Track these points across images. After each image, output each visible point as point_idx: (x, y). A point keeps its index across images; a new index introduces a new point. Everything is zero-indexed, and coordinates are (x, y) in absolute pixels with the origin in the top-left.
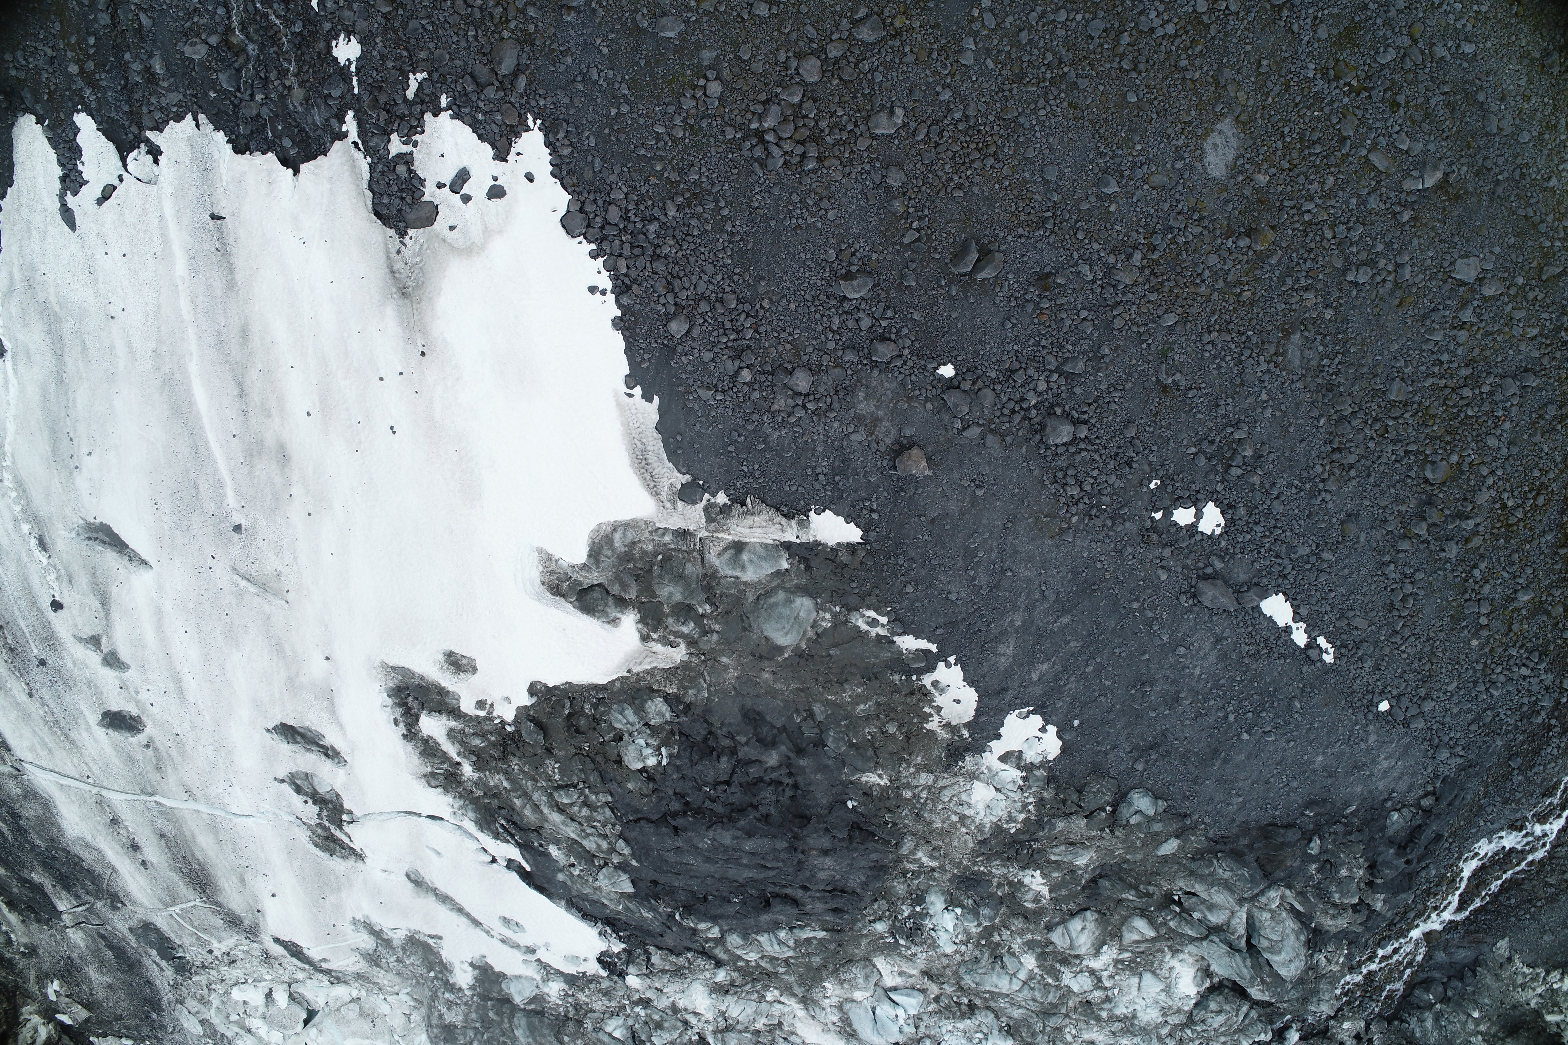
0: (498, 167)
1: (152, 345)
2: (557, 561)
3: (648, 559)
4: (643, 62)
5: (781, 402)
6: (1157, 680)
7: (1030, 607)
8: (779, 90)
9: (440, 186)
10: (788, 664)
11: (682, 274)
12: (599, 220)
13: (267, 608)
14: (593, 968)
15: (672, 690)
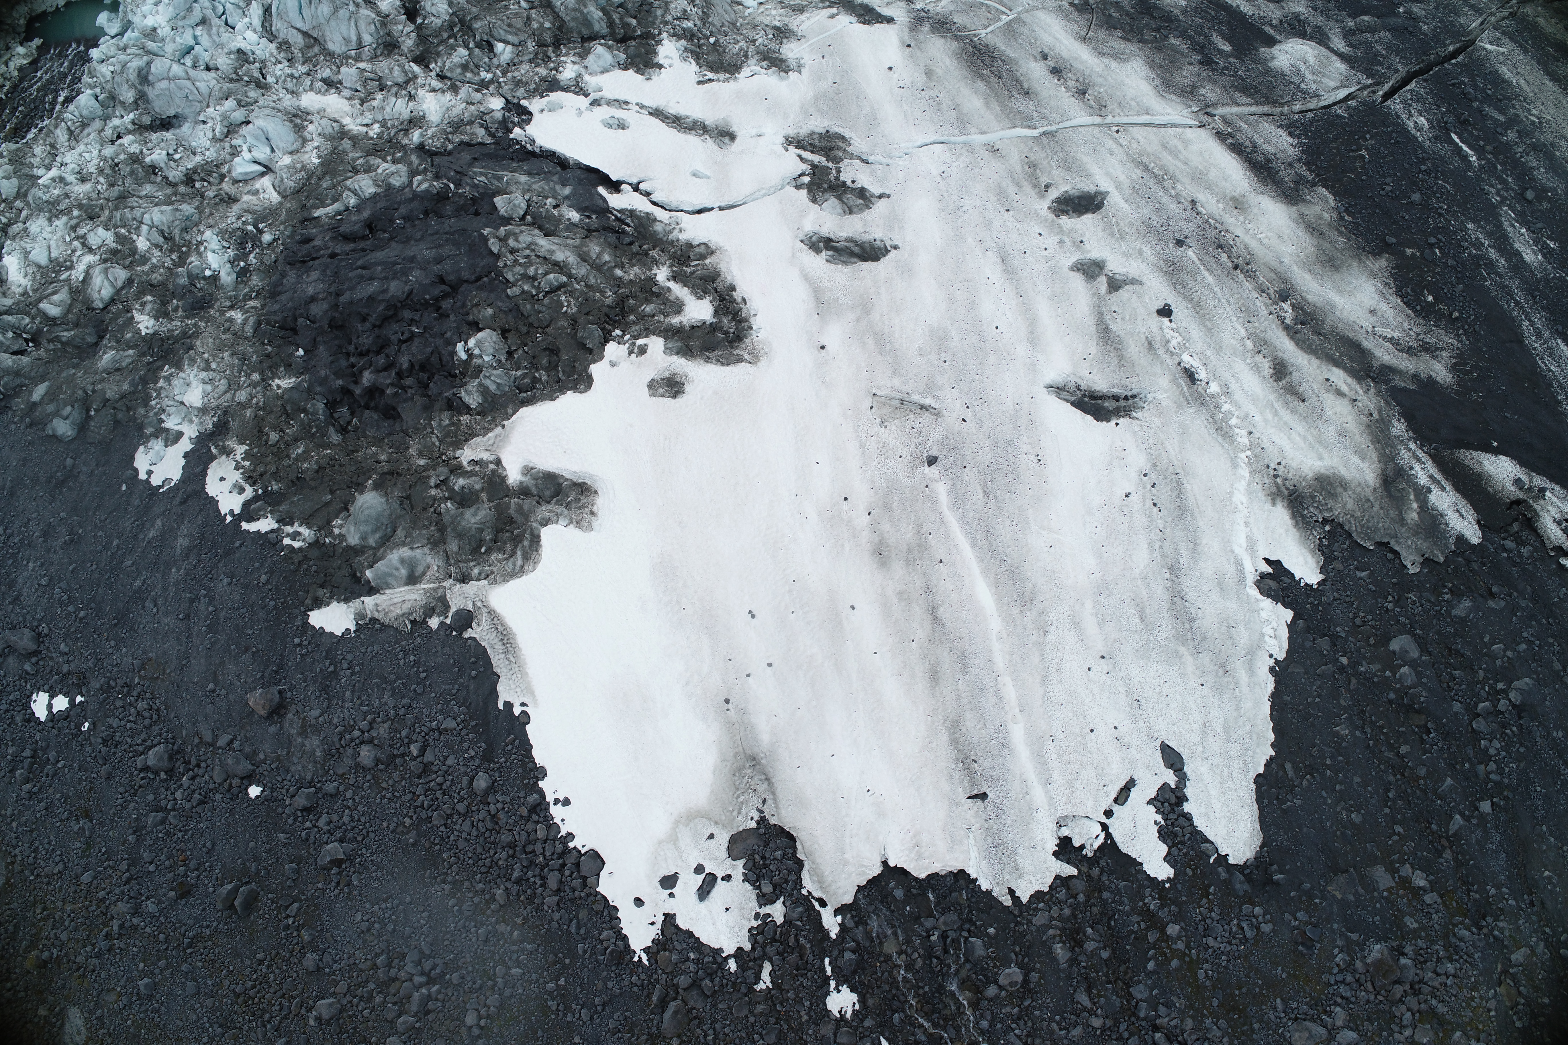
0: (671, 907)
1: (1050, 637)
2: (571, 522)
3: (496, 544)
4: (540, 1033)
5: (382, 730)
6: (62, 548)
7: (165, 589)
8: (417, 1025)
9: (727, 878)
10: (365, 473)
11: (487, 834)
12: (567, 873)
13: (896, 382)
14: (535, 105)
15: (465, 419)
